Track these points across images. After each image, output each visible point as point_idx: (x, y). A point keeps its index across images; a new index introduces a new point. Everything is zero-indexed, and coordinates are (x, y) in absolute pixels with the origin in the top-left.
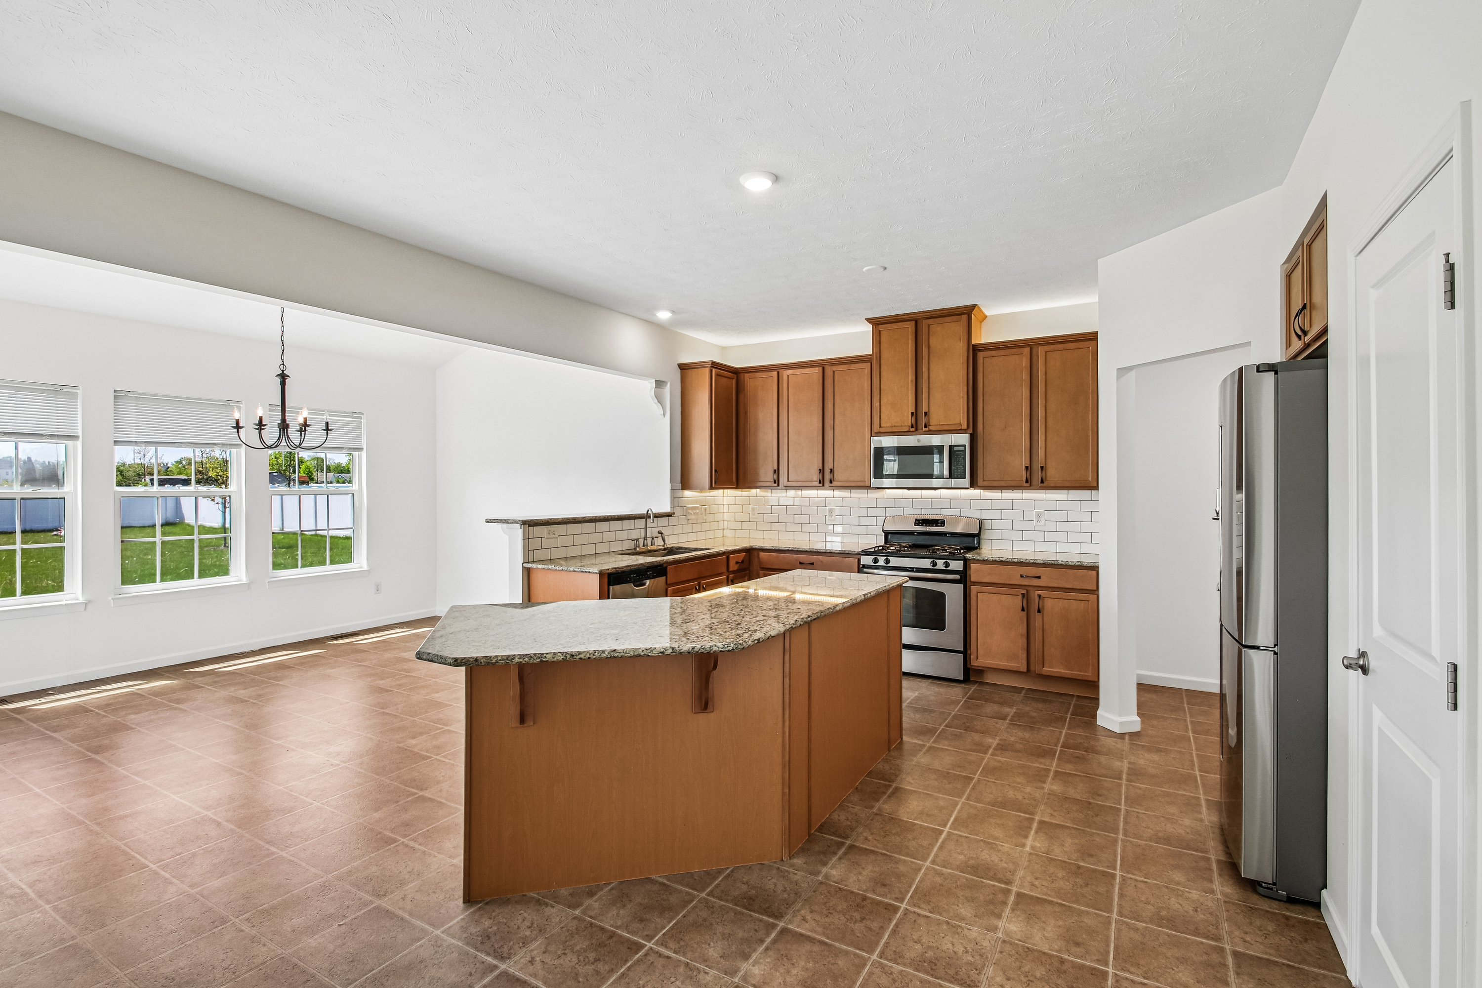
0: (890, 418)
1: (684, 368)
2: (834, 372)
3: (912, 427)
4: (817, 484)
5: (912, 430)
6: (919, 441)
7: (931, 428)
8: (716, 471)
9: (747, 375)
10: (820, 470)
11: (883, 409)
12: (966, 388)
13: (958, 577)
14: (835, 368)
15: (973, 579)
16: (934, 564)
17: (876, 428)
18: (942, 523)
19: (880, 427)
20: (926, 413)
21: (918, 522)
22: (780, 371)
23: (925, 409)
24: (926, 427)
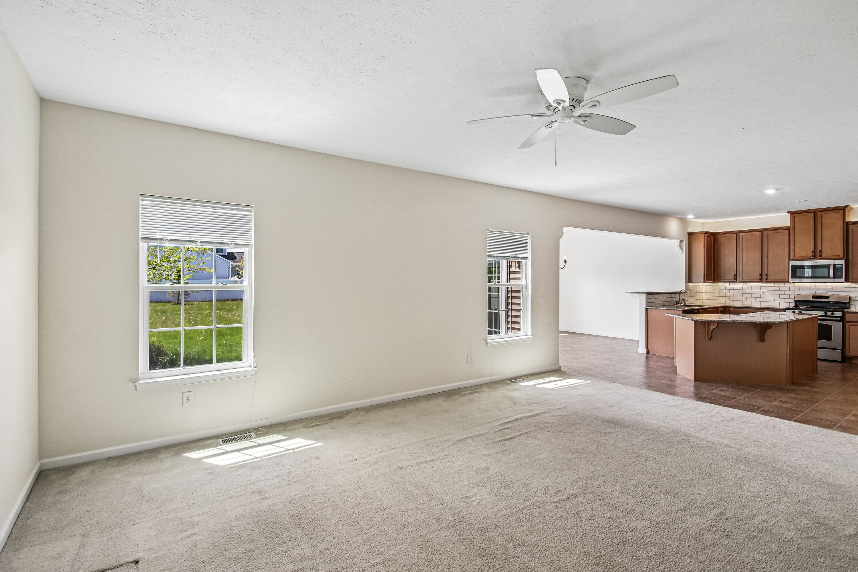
0: (799, 253)
1: (690, 234)
2: (768, 234)
3: (812, 256)
4: (759, 280)
5: (812, 258)
6: (816, 262)
7: (823, 257)
8: (707, 275)
9: (719, 236)
10: (760, 275)
11: (796, 249)
12: (842, 240)
13: (839, 319)
14: (768, 232)
15: (847, 320)
16: (826, 313)
17: (792, 257)
18: (828, 297)
19: (794, 257)
20: (820, 251)
21: (814, 297)
22: (738, 234)
23: (820, 249)
24: (820, 256)
